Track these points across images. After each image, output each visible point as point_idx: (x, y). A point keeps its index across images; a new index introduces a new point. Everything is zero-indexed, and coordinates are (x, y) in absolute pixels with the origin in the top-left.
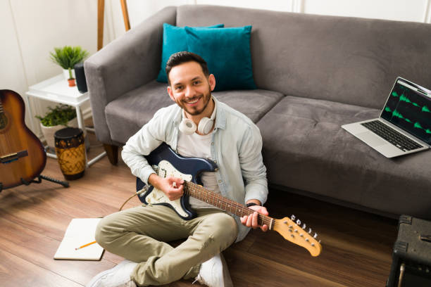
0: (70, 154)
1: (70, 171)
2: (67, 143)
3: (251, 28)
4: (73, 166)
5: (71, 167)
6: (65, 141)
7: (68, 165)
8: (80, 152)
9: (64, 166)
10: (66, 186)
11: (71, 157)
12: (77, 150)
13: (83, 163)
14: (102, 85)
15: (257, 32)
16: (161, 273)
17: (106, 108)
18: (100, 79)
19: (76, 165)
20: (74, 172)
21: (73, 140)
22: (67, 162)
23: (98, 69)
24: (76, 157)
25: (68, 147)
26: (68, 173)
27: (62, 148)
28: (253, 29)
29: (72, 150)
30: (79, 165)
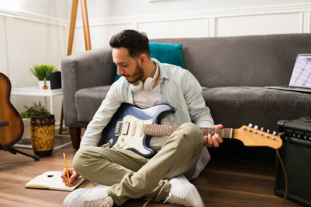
0: (43, 132)
1: (41, 148)
2: (42, 121)
3: (182, 46)
4: (44, 143)
5: (42, 143)
6: (41, 119)
7: (40, 141)
8: (51, 131)
9: (36, 143)
10: (37, 160)
11: (43, 134)
12: (49, 128)
13: (52, 142)
14: (74, 76)
15: (186, 49)
16: (138, 181)
17: (76, 93)
18: (73, 70)
19: (47, 142)
20: (45, 149)
21: (47, 119)
22: (40, 139)
23: (73, 62)
24: (48, 135)
25: (42, 125)
26: (39, 150)
27: (37, 125)
28: (183, 47)
29: (45, 127)
30: (49, 143)
